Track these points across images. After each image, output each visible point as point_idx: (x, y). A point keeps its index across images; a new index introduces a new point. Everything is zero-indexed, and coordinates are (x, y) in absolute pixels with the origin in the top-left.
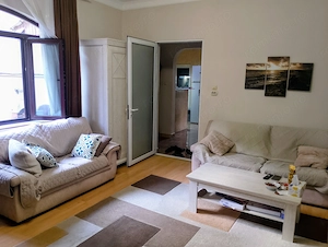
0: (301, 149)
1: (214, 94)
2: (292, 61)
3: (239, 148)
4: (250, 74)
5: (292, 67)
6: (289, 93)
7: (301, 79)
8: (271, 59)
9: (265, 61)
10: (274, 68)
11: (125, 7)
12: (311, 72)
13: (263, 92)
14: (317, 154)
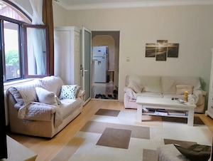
0: (177, 86)
1: (128, 60)
2: (169, 42)
3: (146, 89)
4: (148, 49)
5: (169, 46)
6: (168, 59)
7: (173, 52)
8: (158, 41)
9: (155, 42)
10: (160, 46)
11: (69, 8)
12: (178, 48)
13: (155, 58)
14: (186, 88)
